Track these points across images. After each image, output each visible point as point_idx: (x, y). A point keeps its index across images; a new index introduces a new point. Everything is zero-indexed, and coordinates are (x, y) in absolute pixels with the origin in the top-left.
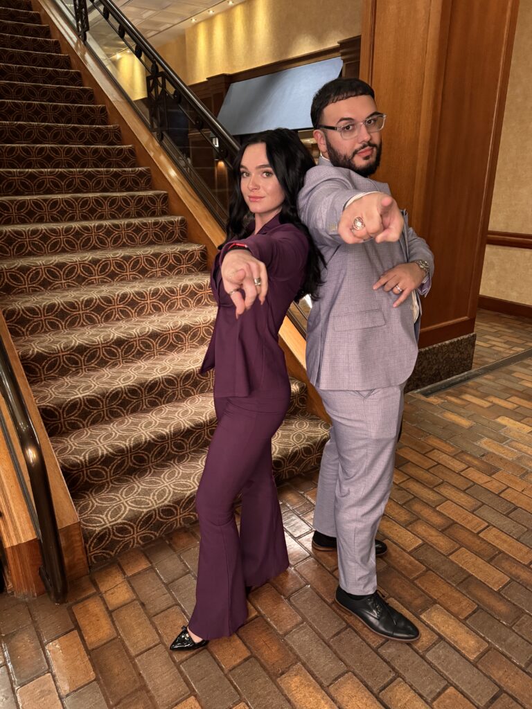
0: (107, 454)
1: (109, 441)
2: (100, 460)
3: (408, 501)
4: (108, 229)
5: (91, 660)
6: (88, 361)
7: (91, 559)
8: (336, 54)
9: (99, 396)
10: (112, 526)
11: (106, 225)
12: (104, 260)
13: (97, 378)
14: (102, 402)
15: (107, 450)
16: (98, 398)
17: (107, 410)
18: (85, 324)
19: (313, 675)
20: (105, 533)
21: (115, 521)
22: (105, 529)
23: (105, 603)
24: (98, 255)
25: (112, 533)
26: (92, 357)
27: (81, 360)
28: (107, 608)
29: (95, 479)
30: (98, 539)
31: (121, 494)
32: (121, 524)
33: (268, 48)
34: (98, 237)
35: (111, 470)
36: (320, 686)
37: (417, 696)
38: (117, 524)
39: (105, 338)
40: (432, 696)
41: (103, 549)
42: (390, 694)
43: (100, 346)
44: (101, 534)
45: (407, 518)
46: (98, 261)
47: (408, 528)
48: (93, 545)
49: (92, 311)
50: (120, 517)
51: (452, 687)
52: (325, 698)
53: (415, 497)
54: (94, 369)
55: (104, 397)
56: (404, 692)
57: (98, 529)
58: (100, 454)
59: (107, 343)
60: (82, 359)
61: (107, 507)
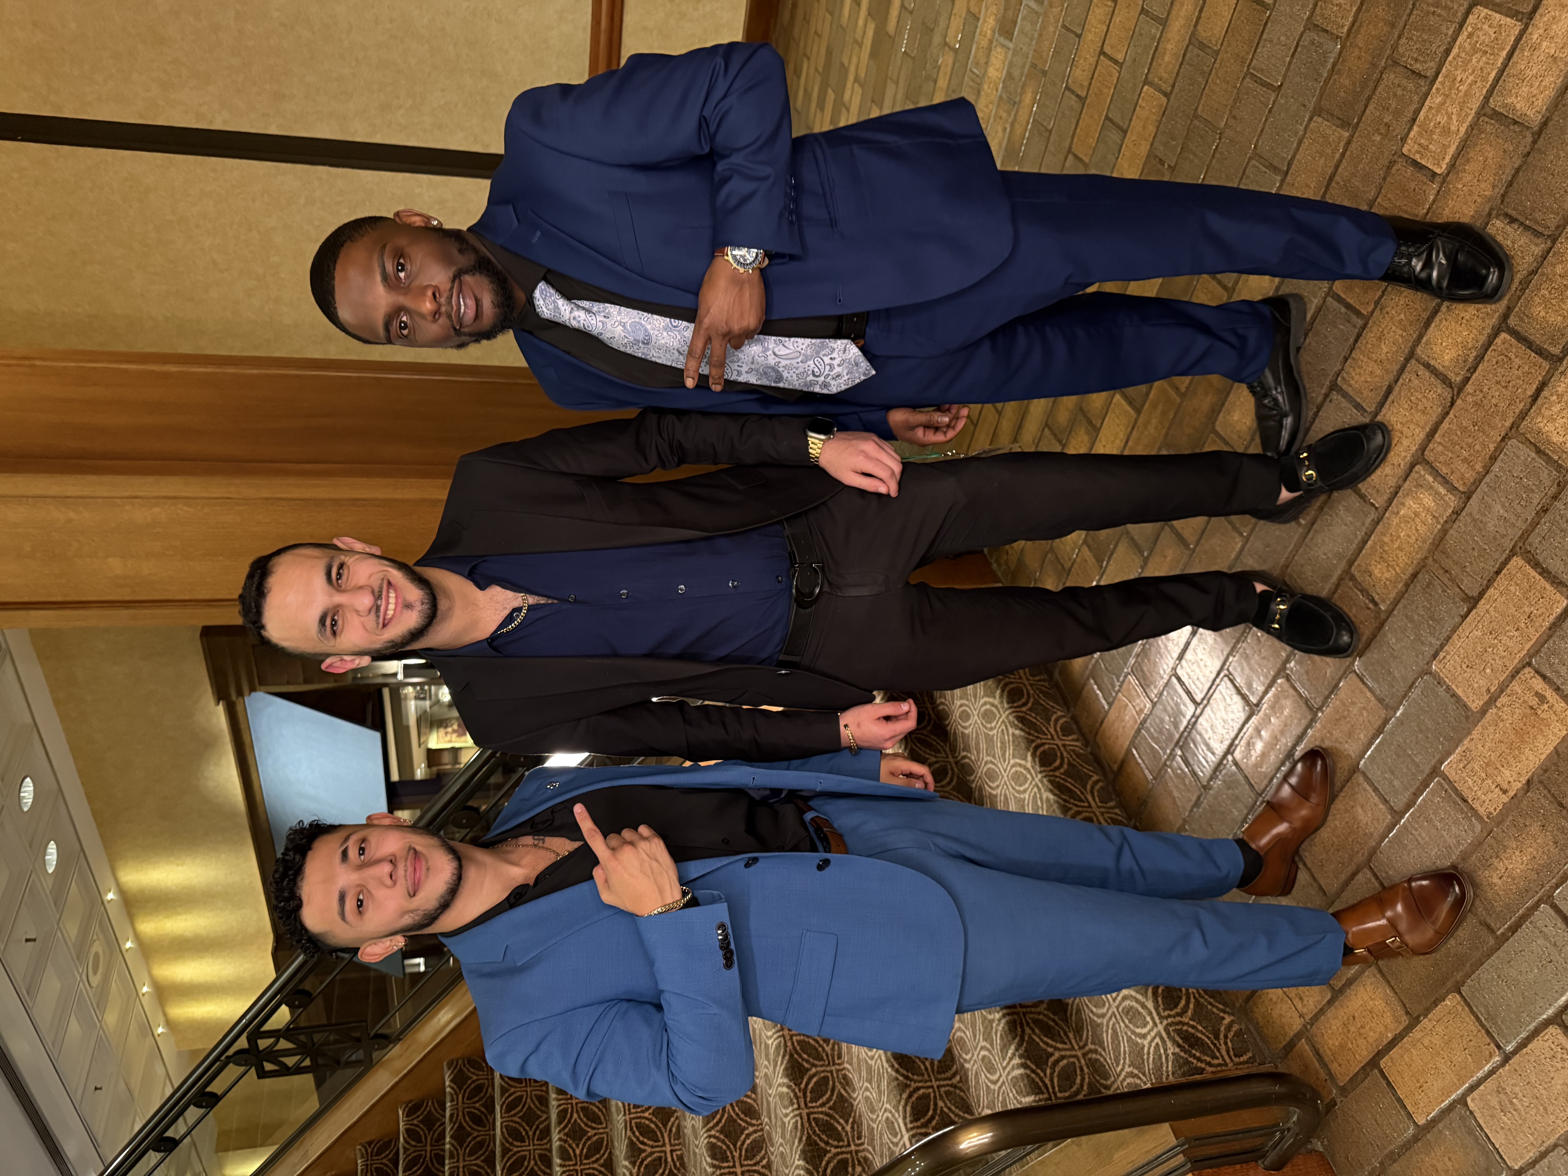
0: (1021, 1057)
1: (996, 1060)
2: (1033, 1071)
3: (1055, 435)
4: (566, 1134)
5: (1427, 1012)
6: (840, 1139)
7: (1241, 1063)
8: (239, 708)
9: (904, 1096)
10: (1161, 1018)
11: (560, 1139)
12: (628, 1132)
13: (873, 1111)
14: (918, 1089)
15: (1011, 1059)
16: (910, 1096)
17: (937, 1080)
18: (764, 1162)
19: (1365, 542)
20: (1179, 1032)
21: (1150, 1014)
22: (1168, 1033)
23: (1322, 1011)
24: (621, 1150)
25: (1178, 1019)
26: (828, 1129)
27: (838, 1154)
28: (1330, 1003)
29: (1078, 1081)
30: (1192, 1046)
31: (1103, 1016)
32: (1156, 1001)
33: (223, 856)
34: (587, 1158)
35: (1056, 1048)
36: (1378, 523)
37: (1359, 344)
38: (1156, 1009)
39: (786, 1103)
40: (1354, 318)
41: (1217, 1037)
42: (1366, 393)
43: (805, 1112)
44: (1180, 1041)
45: (1083, 431)
46: (631, 1144)
47: (1098, 426)
48: (1208, 1059)
49: (735, 1146)
50: (1144, 1006)
51: (1334, 288)
52: (1396, 510)
53: (1047, 425)
54: (857, 1125)
55: (907, 1086)
56: (1357, 370)
57: (1172, 1049)
58: (1021, 1071)
59: (797, 1098)
60: (834, 1150)
61: (1129, 1039)
